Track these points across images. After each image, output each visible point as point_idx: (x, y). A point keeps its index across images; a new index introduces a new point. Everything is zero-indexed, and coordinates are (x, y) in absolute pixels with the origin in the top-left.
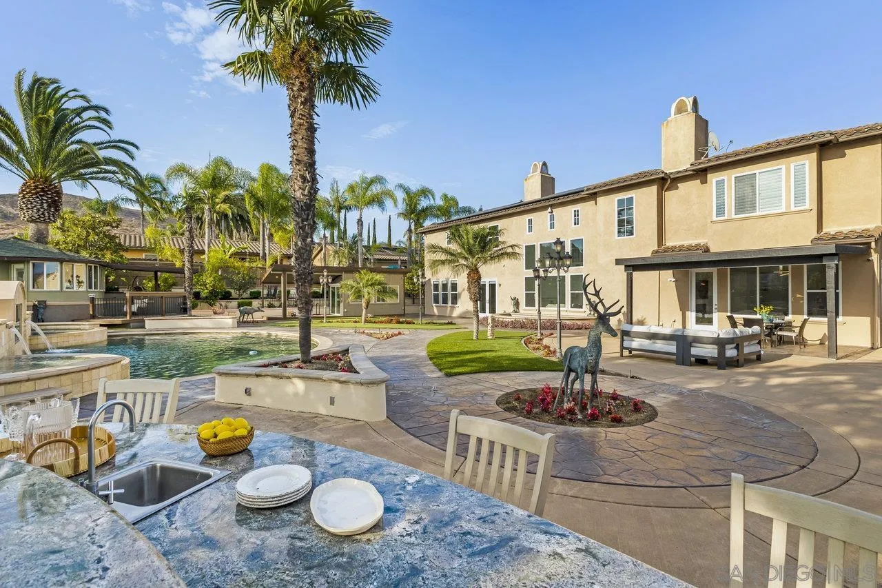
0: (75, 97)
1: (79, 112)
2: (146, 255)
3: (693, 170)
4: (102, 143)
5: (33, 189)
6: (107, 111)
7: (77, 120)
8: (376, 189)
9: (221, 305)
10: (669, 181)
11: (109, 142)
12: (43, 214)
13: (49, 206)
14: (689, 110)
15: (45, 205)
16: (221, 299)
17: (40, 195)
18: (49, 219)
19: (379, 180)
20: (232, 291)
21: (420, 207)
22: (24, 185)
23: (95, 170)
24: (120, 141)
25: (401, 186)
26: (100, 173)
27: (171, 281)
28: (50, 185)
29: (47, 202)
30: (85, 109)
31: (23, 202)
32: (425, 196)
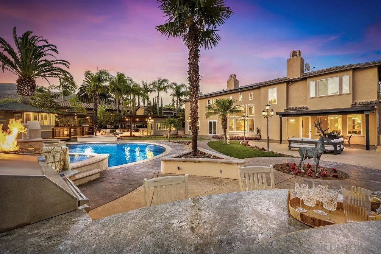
0: (41, 40)
1: (43, 47)
2: (67, 110)
3: (302, 78)
4: (54, 61)
5: (23, 81)
6: (55, 47)
7: (42, 51)
8: (165, 84)
9: (103, 131)
10: (291, 82)
11: (56, 61)
12: (28, 92)
13: (31, 88)
14: (298, 55)
15: (29, 88)
16: (103, 129)
17: (27, 83)
18: (31, 94)
19: (165, 80)
20: (107, 125)
21: (181, 92)
22: (19, 79)
23: (50, 73)
24: (61, 60)
25: (173, 83)
26: (53, 74)
27: (82, 121)
28: (31, 79)
29: (30, 86)
30: (46, 46)
31: (19, 86)
32: (183, 87)
